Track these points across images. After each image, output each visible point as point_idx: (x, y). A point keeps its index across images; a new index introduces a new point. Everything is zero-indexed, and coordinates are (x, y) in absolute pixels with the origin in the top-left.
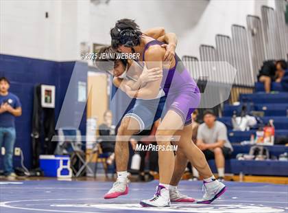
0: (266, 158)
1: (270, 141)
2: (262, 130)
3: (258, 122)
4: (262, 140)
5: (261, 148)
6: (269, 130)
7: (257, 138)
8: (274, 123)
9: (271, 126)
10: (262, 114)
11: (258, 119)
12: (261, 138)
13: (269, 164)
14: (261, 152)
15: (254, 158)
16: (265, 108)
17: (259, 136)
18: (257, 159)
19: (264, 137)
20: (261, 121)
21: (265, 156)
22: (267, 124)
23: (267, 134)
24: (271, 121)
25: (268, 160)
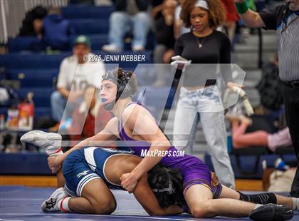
0: (20, 150)
1: (28, 124)
2: (16, 108)
3: (11, 96)
4: (16, 123)
5: (15, 135)
6: (27, 108)
7: (9, 120)
8: (34, 99)
9: (28, 102)
10: (16, 84)
11: (12, 91)
12: (15, 120)
13: (24, 157)
14: (14, 141)
15: (4, 150)
16: (21, 76)
17: (12, 118)
18: (8, 151)
19: (19, 117)
20: (16, 95)
21: (19, 146)
22: (23, 100)
23: (23, 114)
24: (30, 96)
25: (24, 152)
